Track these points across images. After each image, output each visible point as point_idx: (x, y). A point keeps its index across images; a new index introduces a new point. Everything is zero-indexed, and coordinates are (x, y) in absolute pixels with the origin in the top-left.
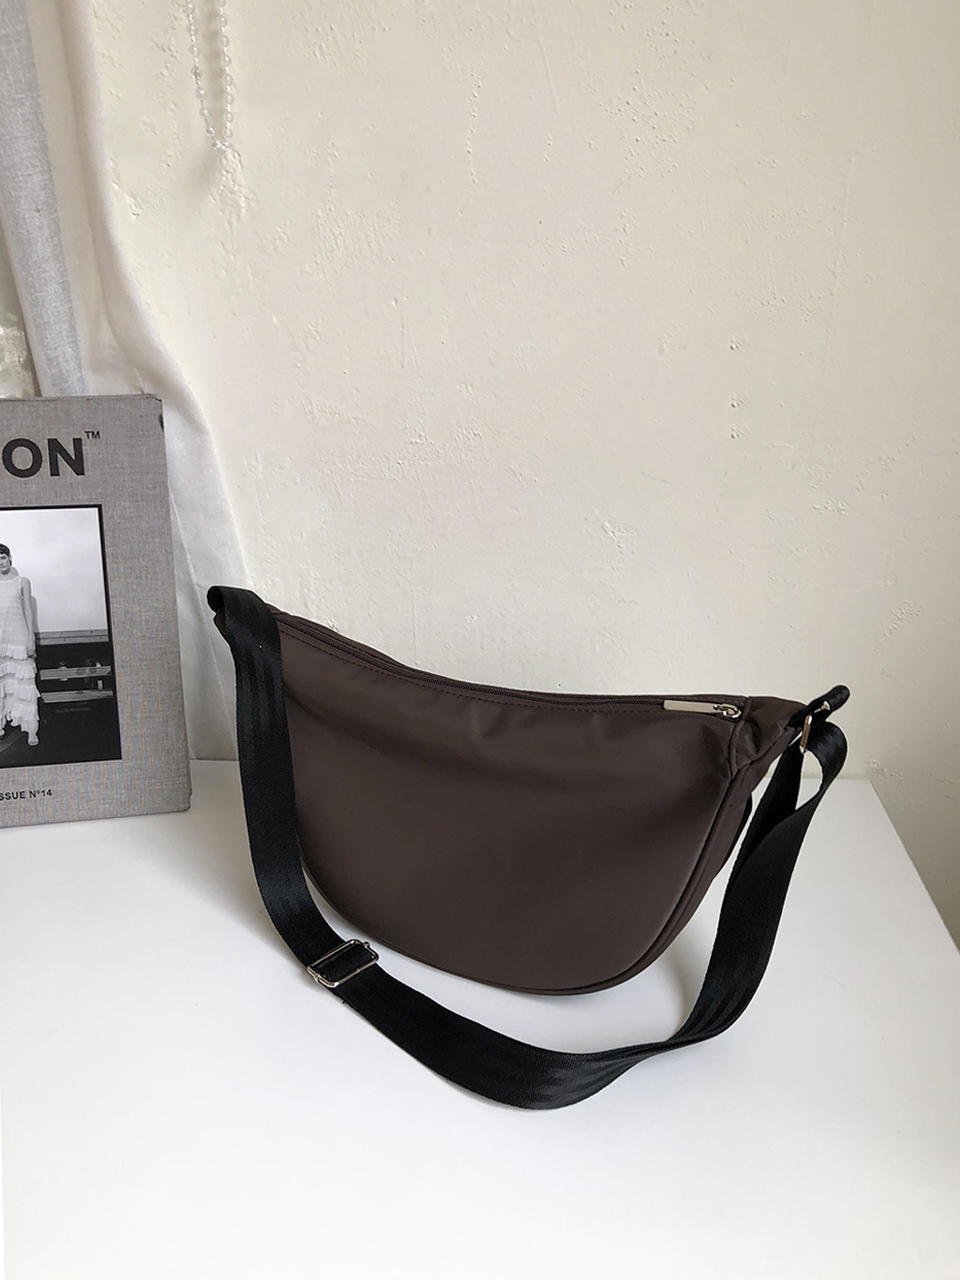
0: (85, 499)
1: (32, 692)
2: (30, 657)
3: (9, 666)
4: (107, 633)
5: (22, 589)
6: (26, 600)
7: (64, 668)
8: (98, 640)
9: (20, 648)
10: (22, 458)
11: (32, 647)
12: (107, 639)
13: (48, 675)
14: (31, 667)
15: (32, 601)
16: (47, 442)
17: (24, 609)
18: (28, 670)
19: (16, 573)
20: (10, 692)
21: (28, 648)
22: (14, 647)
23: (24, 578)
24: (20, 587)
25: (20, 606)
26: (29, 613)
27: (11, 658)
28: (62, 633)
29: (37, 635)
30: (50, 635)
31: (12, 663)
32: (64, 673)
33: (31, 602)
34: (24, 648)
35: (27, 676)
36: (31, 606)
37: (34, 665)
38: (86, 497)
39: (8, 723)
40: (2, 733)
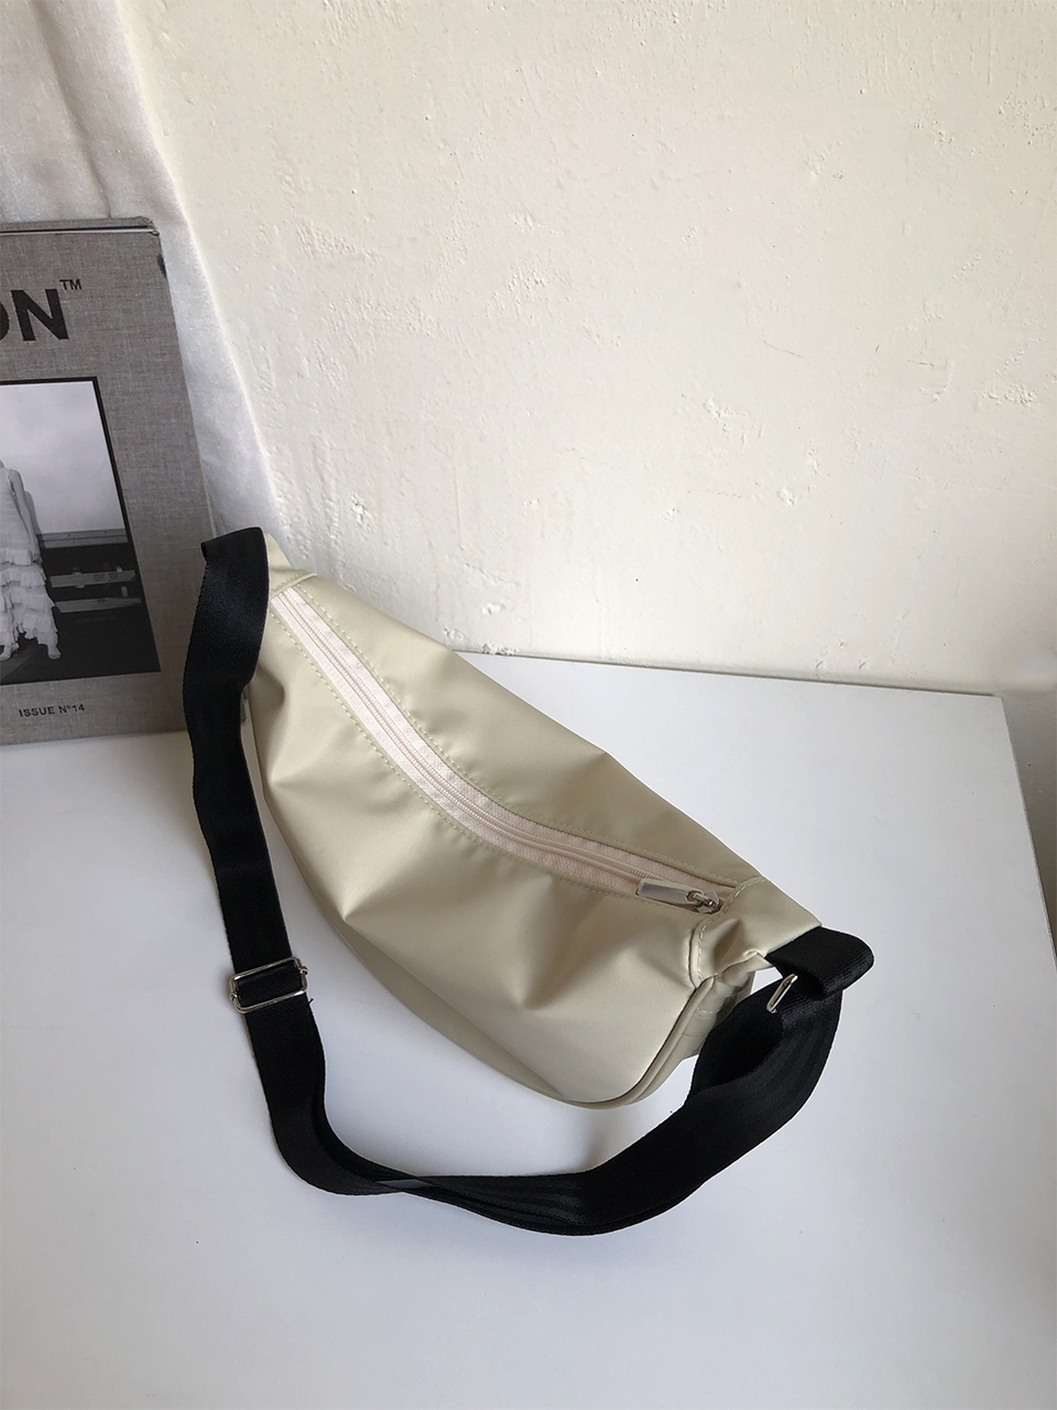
0: (73, 370)
1: (43, 600)
2: (34, 562)
3: (12, 574)
4: (124, 533)
5: (12, 483)
6: (19, 497)
7: (78, 574)
8: (114, 541)
9: (21, 552)
11: (36, 551)
12: (125, 540)
13: (59, 581)
14: (38, 574)
15: (27, 498)
16: (11, 295)
17: (18, 507)
18: (35, 577)
20: (18, 601)
21: (31, 552)
22: (13, 552)
23: (11, 470)
24: (8, 481)
25: (12, 503)
26: (24, 511)
27: (13, 564)
28: (69, 533)
29: (39, 537)
30: (55, 537)
31: (16, 569)
32: (79, 580)
33: (25, 499)
34: (25, 552)
35: (35, 584)
36: (26, 505)
37: (42, 571)
38: (75, 367)
39: (22, 635)
40: (17, 646)
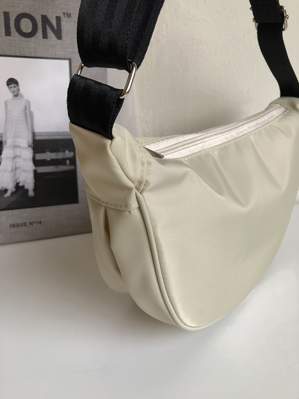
1: (30, 166)
2: (29, 146)
5: (26, 107)
6: (28, 114)
7: (48, 153)
9: (24, 141)
10: (26, 26)
11: (31, 140)
13: (39, 157)
14: (30, 152)
16: (40, 16)
17: (26, 118)
18: (28, 154)
19: (22, 97)
21: (28, 142)
22: (21, 140)
24: (24, 105)
25: (24, 116)
26: (29, 121)
27: (19, 147)
28: (47, 133)
29: (34, 134)
30: (41, 134)
32: (48, 156)
33: (30, 114)
34: (26, 141)
35: (28, 157)
36: (30, 118)
37: (32, 151)
38: (62, 53)
39: (18, 184)
40: (14, 190)
